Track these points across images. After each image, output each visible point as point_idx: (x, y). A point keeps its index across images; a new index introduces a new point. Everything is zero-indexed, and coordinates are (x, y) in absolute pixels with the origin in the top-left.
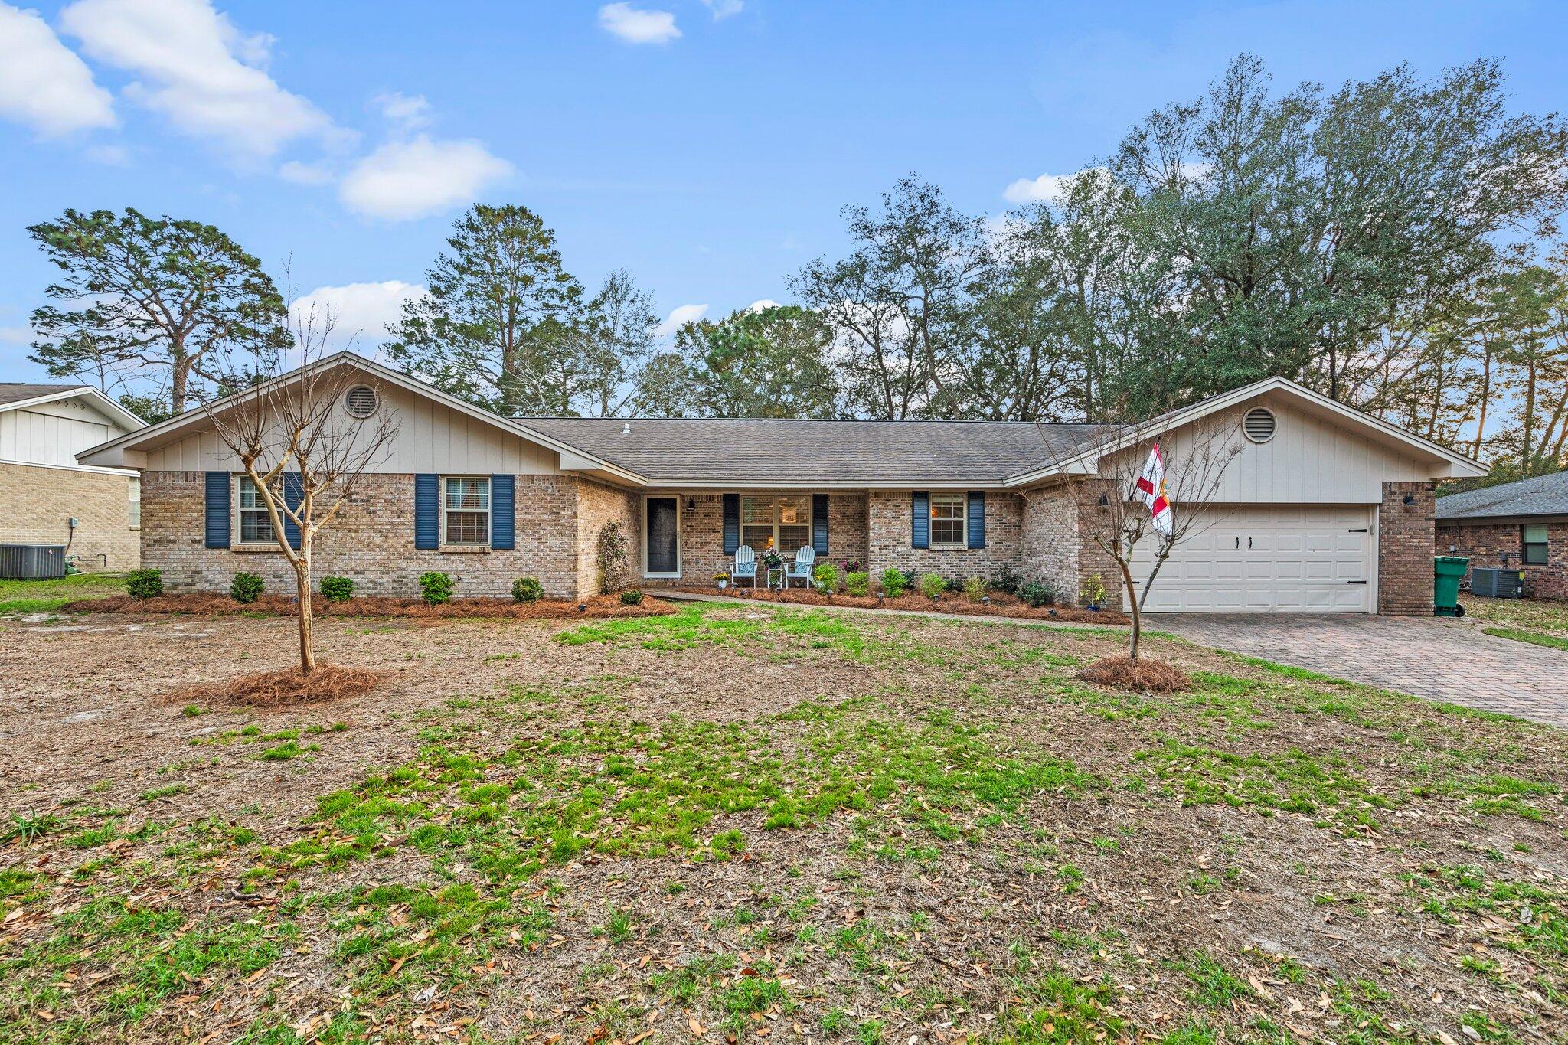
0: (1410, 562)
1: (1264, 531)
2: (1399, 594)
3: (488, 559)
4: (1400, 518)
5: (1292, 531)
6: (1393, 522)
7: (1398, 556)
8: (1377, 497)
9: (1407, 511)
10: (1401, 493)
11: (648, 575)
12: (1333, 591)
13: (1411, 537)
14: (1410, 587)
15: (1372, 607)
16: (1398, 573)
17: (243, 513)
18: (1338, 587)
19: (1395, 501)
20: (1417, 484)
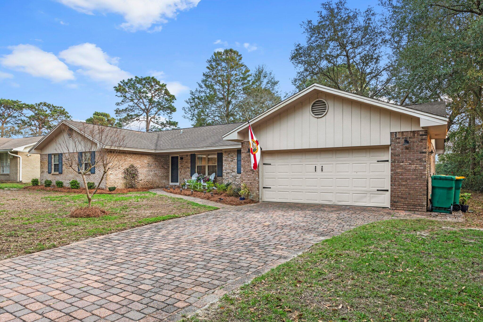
0: (409, 179)
1: (328, 163)
2: (402, 198)
3: (90, 176)
4: (402, 153)
5: (344, 162)
6: (398, 155)
7: (401, 175)
8: (387, 141)
9: (407, 148)
10: (403, 138)
11: (171, 184)
12: (368, 195)
13: (410, 164)
14: (409, 194)
15: (388, 204)
16: (402, 185)
17: (54, 164)
18: (372, 193)
19: (399, 143)
20: (414, 132)
